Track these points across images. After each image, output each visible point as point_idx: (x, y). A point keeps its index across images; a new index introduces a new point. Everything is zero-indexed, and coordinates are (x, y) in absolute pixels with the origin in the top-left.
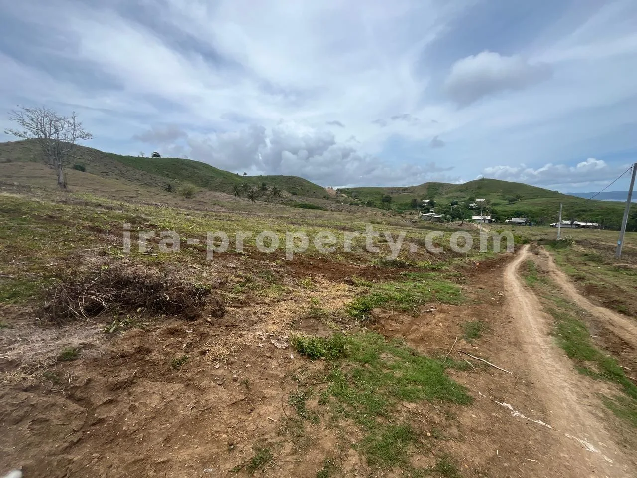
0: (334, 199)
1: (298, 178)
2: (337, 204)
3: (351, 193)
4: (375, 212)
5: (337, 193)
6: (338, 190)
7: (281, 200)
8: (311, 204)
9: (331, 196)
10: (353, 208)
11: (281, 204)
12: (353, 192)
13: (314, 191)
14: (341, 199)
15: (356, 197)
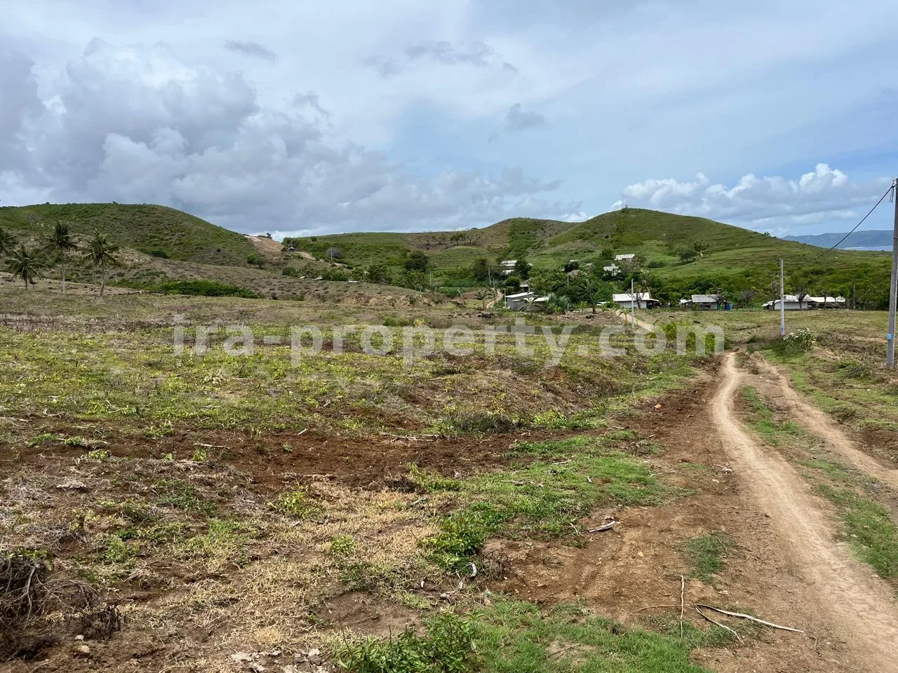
0: (278, 264)
1: (167, 211)
2: (288, 279)
3: (324, 249)
4: (389, 297)
5: (284, 250)
6: (287, 241)
7: (120, 275)
8: (213, 281)
9: (269, 257)
10: (333, 287)
11: (120, 284)
12: (328, 246)
13: (220, 246)
14: (297, 265)
15: (338, 258)
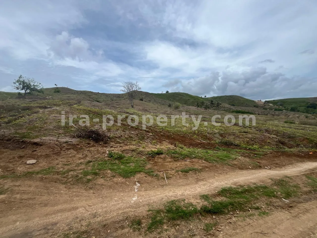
0: (262, 107)
1: (238, 96)
2: (264, 110)
3: (277, 103)
4: (297, 116)
5: (264, 103)
6: (266, 101)
7: (224, 109)
8: (244, 110)
9: (260, 105)
10: (277, 113)
11: (224, 111)
12: (278, 102)
13: (247, 103)
14: (267, 107)
15: (281, 105)
